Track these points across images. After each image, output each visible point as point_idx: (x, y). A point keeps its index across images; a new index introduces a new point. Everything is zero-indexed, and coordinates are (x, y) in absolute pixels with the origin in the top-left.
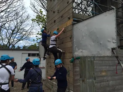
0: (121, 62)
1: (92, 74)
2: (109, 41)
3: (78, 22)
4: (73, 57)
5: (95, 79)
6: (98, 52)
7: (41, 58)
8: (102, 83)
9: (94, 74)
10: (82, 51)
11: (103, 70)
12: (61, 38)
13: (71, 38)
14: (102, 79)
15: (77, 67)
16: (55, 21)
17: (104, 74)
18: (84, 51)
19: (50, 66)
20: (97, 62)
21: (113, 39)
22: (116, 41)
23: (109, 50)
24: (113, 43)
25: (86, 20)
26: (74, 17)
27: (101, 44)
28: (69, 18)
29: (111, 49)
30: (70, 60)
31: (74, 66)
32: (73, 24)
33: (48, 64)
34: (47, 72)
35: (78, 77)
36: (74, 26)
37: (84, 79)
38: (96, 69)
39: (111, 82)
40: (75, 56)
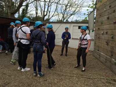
7: (90, 30)
12: (113, 6)
19: (99, 38)
33: (96, 35)
34: (95, 43)
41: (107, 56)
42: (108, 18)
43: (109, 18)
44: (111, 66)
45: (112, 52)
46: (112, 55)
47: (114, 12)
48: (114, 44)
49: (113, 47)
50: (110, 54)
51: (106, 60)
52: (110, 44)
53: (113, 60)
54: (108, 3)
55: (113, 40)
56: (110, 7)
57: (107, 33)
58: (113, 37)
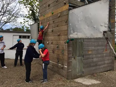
0: (109, 42)
1: (81, 52)
2: (101, 26)
3: (74, 7)
4: (68, 39)
5: (83, 57)
6: (92, 34)
8: (88, 60)
9: (83, 52)
10: (77, 34)
11: (90, 50)
12: (56, 22)
13: (66, 22)
14: (88, 57)
15: (70, 47)
16: (49, 6)
17: (90, 53)
18: (79, 34)
20: (86, 43)
21: (105, 24)
22: (107, 26)
23: (101, 32)
24: (105, 27)
25: (82, 6)
26: (69, 3)
27: (94, 28)
28: (65, 4)
29: (103, 32)
30: (65, 41)
31: (68, 46)
32: (70, 10)
35: (71, 55)
36: (70, 11)
37: (75, 57)
38: (84, 49)
39: (95, 59)
40: (70, 38)
41: (54, 63)
42: (52, 31)
43: (54, 31)
44: (58, 70)
45: (58, 59)
46: (59, 61)
47: (58, 27)
48: (60, 52)
49: (59, 55)
50: (56, 60)
51: (53, 66)
52: (56, 52)
53: (60, 65)
54: (51, 19)
55: (58, 49)
56: (53, 22)
57: (52, 43)
58: (58, 46)
